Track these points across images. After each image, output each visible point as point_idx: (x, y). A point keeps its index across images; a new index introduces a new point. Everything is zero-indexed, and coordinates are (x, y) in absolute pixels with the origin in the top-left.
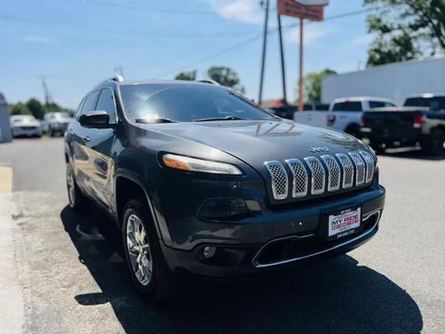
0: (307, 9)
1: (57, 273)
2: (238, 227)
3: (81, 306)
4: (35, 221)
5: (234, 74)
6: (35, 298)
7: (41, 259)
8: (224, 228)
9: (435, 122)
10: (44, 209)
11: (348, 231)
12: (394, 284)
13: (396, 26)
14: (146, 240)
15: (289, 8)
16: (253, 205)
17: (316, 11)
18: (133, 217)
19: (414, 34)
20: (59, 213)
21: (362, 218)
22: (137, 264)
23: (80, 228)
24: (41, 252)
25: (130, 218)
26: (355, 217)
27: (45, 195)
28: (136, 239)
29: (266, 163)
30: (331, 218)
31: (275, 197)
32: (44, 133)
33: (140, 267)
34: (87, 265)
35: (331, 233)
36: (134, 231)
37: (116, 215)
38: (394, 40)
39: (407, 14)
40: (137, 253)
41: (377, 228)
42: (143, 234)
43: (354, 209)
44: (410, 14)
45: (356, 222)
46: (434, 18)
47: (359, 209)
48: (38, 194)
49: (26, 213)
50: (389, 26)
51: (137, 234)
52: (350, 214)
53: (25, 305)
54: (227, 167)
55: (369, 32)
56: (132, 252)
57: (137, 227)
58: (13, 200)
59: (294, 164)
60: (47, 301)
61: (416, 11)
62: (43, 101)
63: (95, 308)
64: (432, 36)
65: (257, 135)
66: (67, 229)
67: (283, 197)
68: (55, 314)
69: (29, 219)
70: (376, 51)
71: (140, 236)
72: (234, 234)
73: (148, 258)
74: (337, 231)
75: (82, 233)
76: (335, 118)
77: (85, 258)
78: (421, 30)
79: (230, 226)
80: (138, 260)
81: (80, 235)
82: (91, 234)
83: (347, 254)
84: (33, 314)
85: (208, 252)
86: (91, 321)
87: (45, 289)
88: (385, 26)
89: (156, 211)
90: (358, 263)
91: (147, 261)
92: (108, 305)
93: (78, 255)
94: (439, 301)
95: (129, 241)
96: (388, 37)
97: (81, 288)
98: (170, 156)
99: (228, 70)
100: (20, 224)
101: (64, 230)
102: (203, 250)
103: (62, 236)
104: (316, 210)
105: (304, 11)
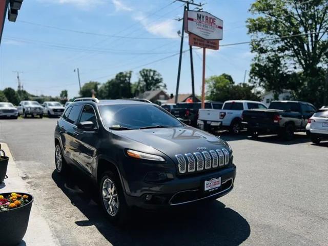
0: (208, 42)
1: (61, 210)
2: (162, 186)
3: (79, 227)
4: (37, 181)
5: (159, 75)
6: (53, 223)
7: (49, 203)
8: (156, 186)
9: (287, 119)
10: (40, 173)
11: (214, 188)
12: (241, 217)
13: (269, 49)
14: (115, 192)
15: (196, 41)
16: (170, 176)
17: (214, 43)
18: (108, 180)
19: (282, 54)
20: (51, 176)
21: (221, 182)
22: (109, 205)
23: (67, 186)
24: (48, 199)
25: (105, 180)
26: (218, 182)
27: (38, 164)
28: (109, 192)
29: (176, 156)
30: (206, 182)
31: (180, 172)
32: (19, 115)
33: (111, 207)
34: (77, 206)
35: (206, 189)
36: (108, 187)
37: (96, 179)
38: (268, 58)
39: (276, 41)
40: (109, 199)
41: (232, 188)
42: (113, 189)
43: (218, 178)
44: (279, 42)
45: (219, 184)
46: (295, 45)
47: (220, 178)
48: (32, 163)
49: (30, 176)
50: (264, 48)
51: (109, 189)
52: (215, 180)
53: (50, 226)
54: (158, 157)
55: (252, 51)
56: (106, 199)
57: (110, 185)
58: (17, 167)
59: (189, 156)
60: (61, 224)
61: (283, 40)
62: (16, 89)
63: (87, 228)
64: (293, 56)
65: (173, 138)
66: (59, 186)
67: (183, 172)
68: (67, 230)
69: (33, 179)
70: (257, 65)
71: (111, 190)
72: (161, 189)
73: (116, 201)
74: (209, 188)
75: (69, 189)
76: (225, 113)
77: (74, 202)
78: (287, 52)
79: (159, 186)
80: (109, 203)
81: (68, 190)
82: (74, 189)
83: (217, 199)
84: (55, 231)
85: (148, 198)
86: (87, 233)
87: (57, 218)
88: (262, 48)
89: (123, 179)
90: (225, 206)
91: (115, 203)
92: (93, 226)
93: (70, 201)
94: (261, 224)
95: (104, 193)
96: (264, 56)
97: (77, 218)
98: (130, 151)
99: (154, 72)
100: (28, 183)
101: (57, 187)
102: (146, 197)
103: (57, 190)
104: (198, 178)
105: (206, 43)
